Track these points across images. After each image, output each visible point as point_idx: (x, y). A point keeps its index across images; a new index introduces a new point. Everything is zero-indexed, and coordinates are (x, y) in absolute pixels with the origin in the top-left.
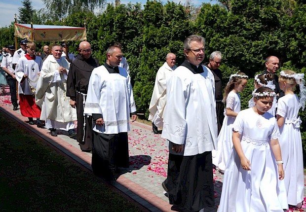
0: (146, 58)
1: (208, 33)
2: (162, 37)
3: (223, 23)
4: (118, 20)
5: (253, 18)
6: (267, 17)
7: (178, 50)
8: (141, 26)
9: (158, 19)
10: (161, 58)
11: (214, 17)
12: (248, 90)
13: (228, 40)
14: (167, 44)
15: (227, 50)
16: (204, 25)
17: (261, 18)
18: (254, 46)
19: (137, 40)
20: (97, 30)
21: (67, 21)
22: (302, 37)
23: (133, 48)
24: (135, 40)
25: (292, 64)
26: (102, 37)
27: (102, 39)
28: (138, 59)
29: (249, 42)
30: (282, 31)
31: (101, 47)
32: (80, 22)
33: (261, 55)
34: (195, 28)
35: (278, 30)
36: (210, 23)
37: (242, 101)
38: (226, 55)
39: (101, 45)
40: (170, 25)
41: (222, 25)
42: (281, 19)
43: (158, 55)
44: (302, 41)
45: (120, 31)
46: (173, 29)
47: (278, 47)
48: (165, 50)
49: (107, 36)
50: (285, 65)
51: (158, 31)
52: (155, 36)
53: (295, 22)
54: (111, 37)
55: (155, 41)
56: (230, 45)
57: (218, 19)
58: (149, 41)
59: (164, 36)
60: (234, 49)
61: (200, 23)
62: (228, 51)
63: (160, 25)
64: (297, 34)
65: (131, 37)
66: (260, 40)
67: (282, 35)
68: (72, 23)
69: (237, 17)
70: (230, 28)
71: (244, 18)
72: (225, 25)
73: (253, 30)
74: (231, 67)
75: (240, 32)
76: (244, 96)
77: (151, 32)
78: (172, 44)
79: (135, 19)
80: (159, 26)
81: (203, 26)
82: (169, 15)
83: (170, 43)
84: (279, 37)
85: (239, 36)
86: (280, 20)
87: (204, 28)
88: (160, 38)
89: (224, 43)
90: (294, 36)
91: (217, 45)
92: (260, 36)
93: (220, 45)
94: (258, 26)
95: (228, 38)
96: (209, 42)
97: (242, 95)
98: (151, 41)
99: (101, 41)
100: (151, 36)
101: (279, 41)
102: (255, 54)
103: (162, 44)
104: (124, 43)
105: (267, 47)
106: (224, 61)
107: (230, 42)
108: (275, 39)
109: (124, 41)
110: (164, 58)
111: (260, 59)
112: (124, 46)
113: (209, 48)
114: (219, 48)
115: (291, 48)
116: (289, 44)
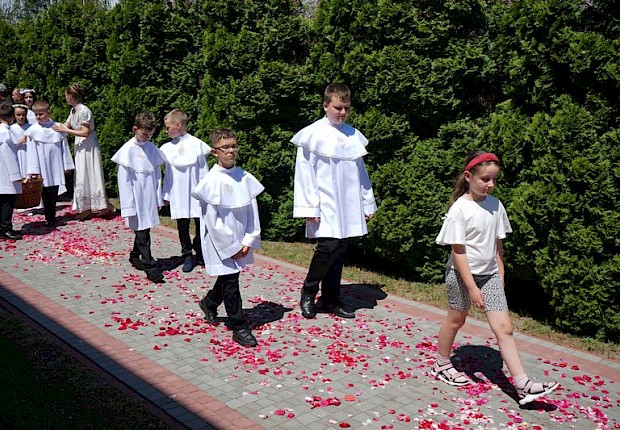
0: (212, 100)
1: (339, 43)
2: (244, 52)
3: (369, 20)
4: (147, 18)
5: (432, 10)
6: (460, 8)
7: (279, 82)
8: (199, 31)
9: (233, 14)
10: (243, 98)
11: (350, 8)
12: (425, 163)
13: (381, 56)
14: (254, 67)
15: (379, 79)
16: (329, 26)
17: (447, 10)
18: (436, 70)
19: (193, 61)
20: (106, 40)
21: (41, 21)
22: (533, 48)
23: (184, 78)
24: (187, 60)
25: (514, 106)
26: (115, 56)
27: (117, 59)
28: (196, 101)
29: (424, 62)
30: (493, 36)
31: (115, 77)
32: (67, 23)
33: (451, 89)
34: (312, 34)
35: (483, 34)
36: (343, 21)
37: (414, 186)
38: (379, 89)
39: (114, 74)
40: (260, 28)
41: (367, 25)
42: (489, 12)
43: (236, 93)
44: (533, 57)
45: (154, 41)
46: (267, 37)
47: (485, 71)
48: (250, 81)
49: (127, 53)
50: (500, 108)
51: (235, 40)
52: (228, 52)
53: (517, 17)
54: (136, 54)
55: (228, 62)
56: (385, 67)
57: (359, 13)
58: (216, 63)
59: (246, 51)
60: (395, 77)
61: (321, 21)
62: (382, 81)
63: (239, 26)
64: (522, 41)
65: (178, 54)
66: (447, 57)
67: (492, 46)
68: (52, 26)
69: (399, 7)
70: (384, 30)
71: (414, 10)
72: (374, 26)
73: (432, 36)
74: (389, 115)
75: (406, 40)
76: (419, 178)
77: (219, 42)
78: (265, 67)
79: (186, 15)
80: (236, 31)
81: (328, 28)
82: (256, 6)
83: (261, 67)
84: (485, 51)
85: (405, 47)
86: (487, 15)
87: (330, 33)
88: (238, 55)
89: (374, 64)
90: (517, 47)
91: (358, 67)
92: (447, 49)
93: (364, 68)
94: (443, 26)
95: (381, 53)
96: (342, 62)
97: (414, 175)
98: (221, 63)
99: (113, 63)
100: (220, 52)
101: (487, 58)
102: (437, 87)
103: (244, 69)
104: (165, 67)
105: (463, 71)
106: (374, 103)
107: (385, 61)
108: (477, 54)
109: (164, 64)
110: (250, 98)
111: (449, 98)
112: (165, 74)
113: (343, 76)
114: (363, 74)
115: (512, 71)
116: (507, 64)
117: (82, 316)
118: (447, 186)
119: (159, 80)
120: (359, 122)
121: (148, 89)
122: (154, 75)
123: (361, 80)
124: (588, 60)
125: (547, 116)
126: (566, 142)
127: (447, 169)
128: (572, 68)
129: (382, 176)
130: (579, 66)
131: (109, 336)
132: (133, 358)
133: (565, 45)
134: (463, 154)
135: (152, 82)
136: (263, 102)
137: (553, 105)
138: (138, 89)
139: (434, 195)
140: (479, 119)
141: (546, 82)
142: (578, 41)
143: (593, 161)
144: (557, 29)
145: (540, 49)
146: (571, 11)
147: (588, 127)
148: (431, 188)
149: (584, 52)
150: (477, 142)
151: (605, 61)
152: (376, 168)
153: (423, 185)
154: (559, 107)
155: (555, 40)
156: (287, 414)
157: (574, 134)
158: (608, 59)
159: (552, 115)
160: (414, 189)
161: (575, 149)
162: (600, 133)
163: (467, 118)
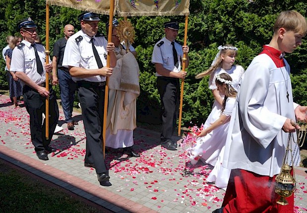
19: (53, 20)
20: (3, 9)
22: (227, 20)
24: (50, 20)
26: (11, 17)
27: (12, 19)
30: (206, 13)
31: (11, 28)
35: (201, 12)
38: (154, 37)
39: (11, 26)
44: (227, 24)
45: (33, 10)
47: (202, 29)
49: (18, 16)
50: (211, 47)
52: (75, 17)
53: (218, 5)
54: (23, 16)
55: (75, 22)
56: (157, 27)
60: (162, 31)
62: (155, 33)
64: (222, 17)
67: (205, 17)
84: (203, 20)
86: (203, 3)
89: (151, 25)
90: (219, 19)
91: (144, 26)
93: (147, 27)
95: (154, 20)
96: (136, 24)
99: (10, 21)
100: (70, 17)
101: (203, 23)
104: (39, 23)
105: (192, 29)
106: (152, 43)
107: (157, 24)
108: (199, 21)
109: (38, 22)
114: (146, 30)
115: (217, 30)
116: (214, 26)
120: (144, 52)
123: (145, 32)
124: (252, 26)
128: (245, 29)
129: (156, 78)
130: (247, 29)
131: (31, 159)
132: (48, 168)
133: (241, 19)
134: (193, 68)
140: (199, 51)
141: (232, 36)
142: (247, 17)
144: (238, 12)
145: (230, 20)
146: (244, 4)
147: (251, 56)
149: (250, 22)
150: (199, 62)
151: (259, 26)
152: (152, 74)
154: (239, 47)
155: (237, 16)
158: (260, 25)
163: (194, 51)
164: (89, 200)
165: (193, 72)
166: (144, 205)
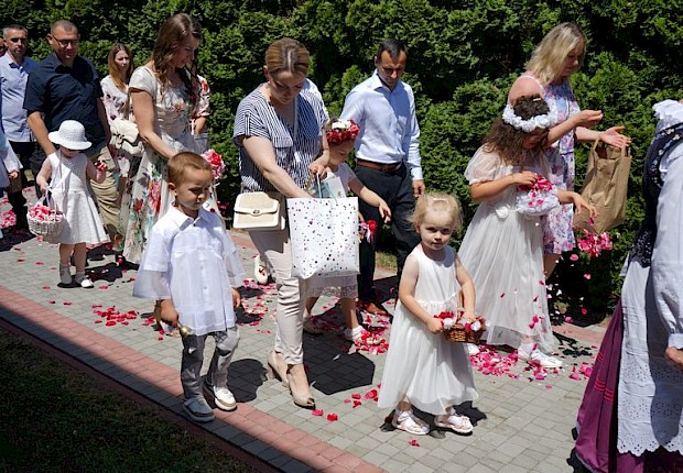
7: (263, 35)
10: (220, 54)
12: (440, 129)
13: (390, 7)
14: (233, 19)
15: (390, 33)
18: (453, 24)
19: (154, 10)
23: (143, 30)
24: (146, 9)
27: (60, 7)
29: (439, 14)
33: (469, 46)
37: (428, 155)
43: (212, 49)
44: (571, 9)
47: (507, 25)
48: (229, 35)
55: (202, 12)
56: (396, 20)
60: (407, 31)
62: (392, 36)
66: (465, 9)
76: (432, 146)
78: (246, 19)
83: (242, 18)
84: (507, 2)
89: (382, 16)
91: (365, 20)
93: (372, 20)
95: (391, 4)
96: (344, 15)
97: (427, 143)
99: (55, 12)
101: (509, 11)
102: (454, 43)
103: (221, 20)
104: (121, 17)
105: (482, 25)
107: (396, 13)
108: (499, 6)
109: (119, 13)
110: (229, 54)
111: (467, 56)
112: (121, 26)
113: (346, 29)
114: (369, 28)
115: (544, 25)
116: (536, 18)
117: (57, 311)
118: (463, 154)
119: (114, 32)
121: (101, 43)
122: (108, 27)
123: (368, 34)
124: (635, 14)
125: (584, 76)
126: (607, 104)
127: (464, 136)
130: (624, 21)
131: (96, 334)
132: (134, 358)
134: (482, 119)
135: (105, 35)
136: (245, 59)
137: (592, 64)
138: (88, 43)
139: (450, 165)
140: (498, 80)
143: (637, 126)
147: (631, 88)
148: (446, 157)
149: (629, 4)
150: (497, 105)
151: (652, 14)
153: (438, 153)
154: (600, 66)
156: (326, 415)
157: (617, 96)
158: (656, 12)
159: (591, 74)
160: (428, 159)
161: (618, 112)
162: (644, 94)
163: (485, 79)
164: (229, 442)
165: (482, 129)
166: (365, 458)
